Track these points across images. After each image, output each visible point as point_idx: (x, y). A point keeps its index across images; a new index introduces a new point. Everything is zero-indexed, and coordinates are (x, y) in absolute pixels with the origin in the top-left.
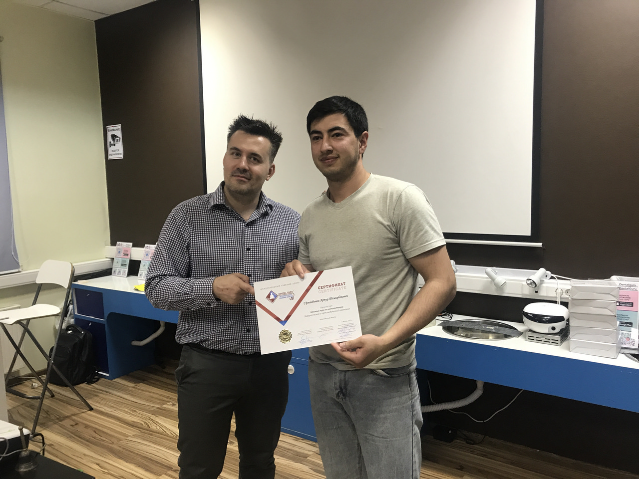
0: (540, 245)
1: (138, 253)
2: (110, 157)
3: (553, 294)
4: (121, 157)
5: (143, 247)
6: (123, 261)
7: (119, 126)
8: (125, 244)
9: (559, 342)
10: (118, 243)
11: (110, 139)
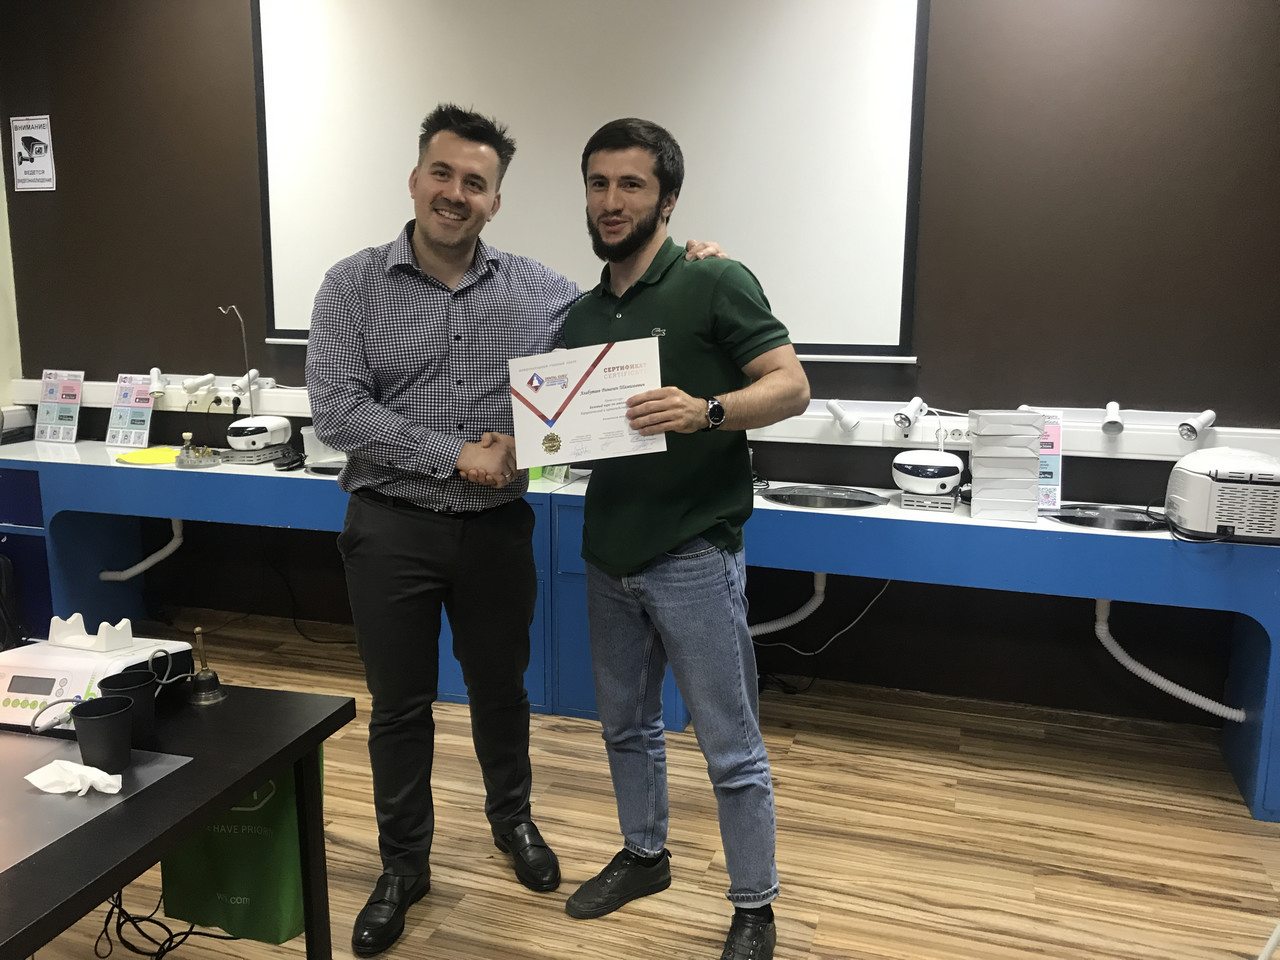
0: (913, 360)
1: (98, 394)
2: (20, 187)
3: (934, 440)
4: (51, 186)
5: (114, 379)
6: (62, 409)
7: (45, 120)
8: (64, 374)
9: (952, 506)
10: (45, 371)
11: (18, 147)
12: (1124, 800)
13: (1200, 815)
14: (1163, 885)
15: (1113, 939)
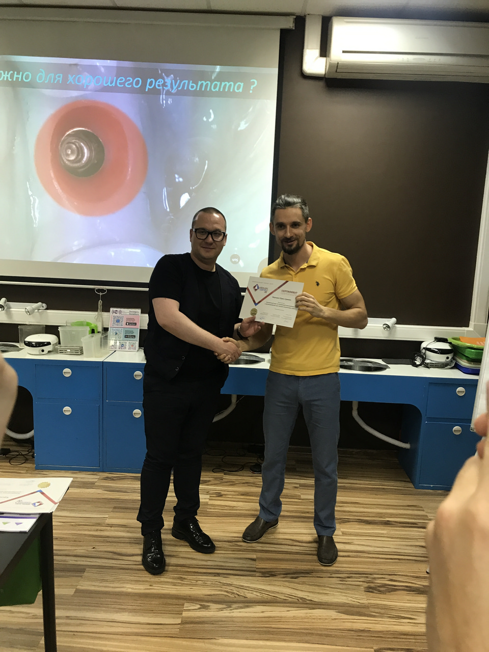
12: (367, 486)
13: (395, 489)
14: (388, 521)
15: (375, 547)
